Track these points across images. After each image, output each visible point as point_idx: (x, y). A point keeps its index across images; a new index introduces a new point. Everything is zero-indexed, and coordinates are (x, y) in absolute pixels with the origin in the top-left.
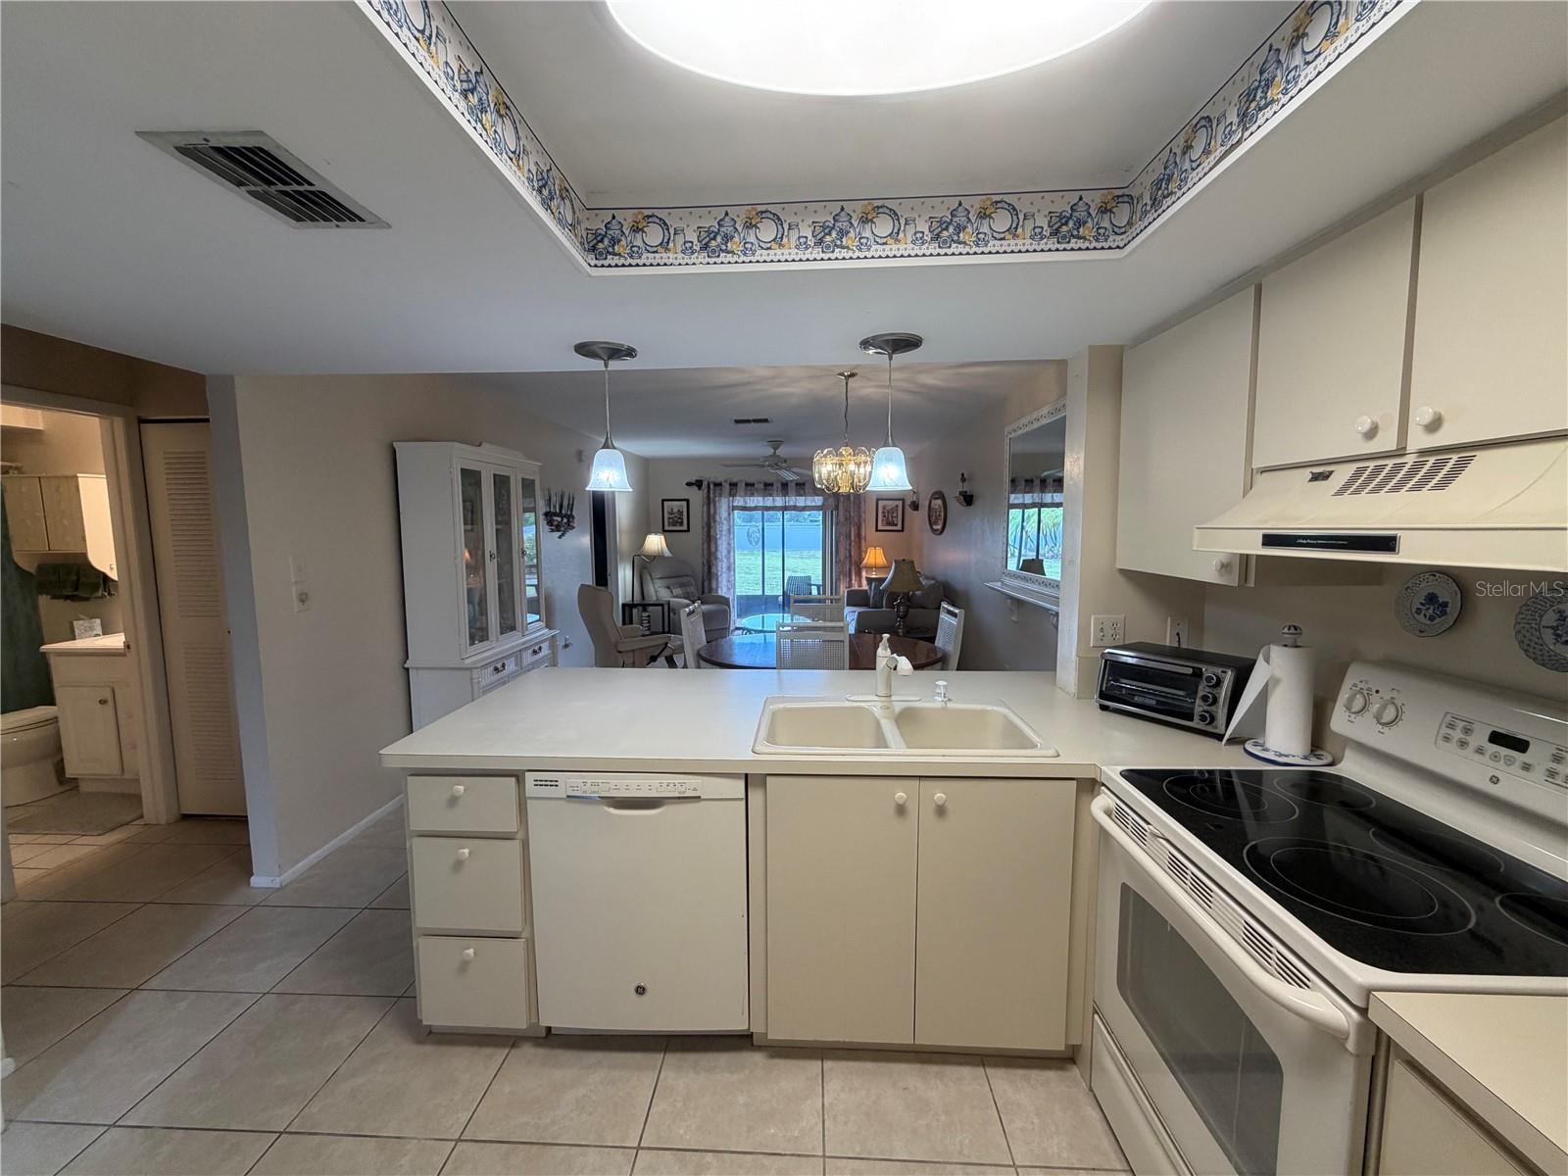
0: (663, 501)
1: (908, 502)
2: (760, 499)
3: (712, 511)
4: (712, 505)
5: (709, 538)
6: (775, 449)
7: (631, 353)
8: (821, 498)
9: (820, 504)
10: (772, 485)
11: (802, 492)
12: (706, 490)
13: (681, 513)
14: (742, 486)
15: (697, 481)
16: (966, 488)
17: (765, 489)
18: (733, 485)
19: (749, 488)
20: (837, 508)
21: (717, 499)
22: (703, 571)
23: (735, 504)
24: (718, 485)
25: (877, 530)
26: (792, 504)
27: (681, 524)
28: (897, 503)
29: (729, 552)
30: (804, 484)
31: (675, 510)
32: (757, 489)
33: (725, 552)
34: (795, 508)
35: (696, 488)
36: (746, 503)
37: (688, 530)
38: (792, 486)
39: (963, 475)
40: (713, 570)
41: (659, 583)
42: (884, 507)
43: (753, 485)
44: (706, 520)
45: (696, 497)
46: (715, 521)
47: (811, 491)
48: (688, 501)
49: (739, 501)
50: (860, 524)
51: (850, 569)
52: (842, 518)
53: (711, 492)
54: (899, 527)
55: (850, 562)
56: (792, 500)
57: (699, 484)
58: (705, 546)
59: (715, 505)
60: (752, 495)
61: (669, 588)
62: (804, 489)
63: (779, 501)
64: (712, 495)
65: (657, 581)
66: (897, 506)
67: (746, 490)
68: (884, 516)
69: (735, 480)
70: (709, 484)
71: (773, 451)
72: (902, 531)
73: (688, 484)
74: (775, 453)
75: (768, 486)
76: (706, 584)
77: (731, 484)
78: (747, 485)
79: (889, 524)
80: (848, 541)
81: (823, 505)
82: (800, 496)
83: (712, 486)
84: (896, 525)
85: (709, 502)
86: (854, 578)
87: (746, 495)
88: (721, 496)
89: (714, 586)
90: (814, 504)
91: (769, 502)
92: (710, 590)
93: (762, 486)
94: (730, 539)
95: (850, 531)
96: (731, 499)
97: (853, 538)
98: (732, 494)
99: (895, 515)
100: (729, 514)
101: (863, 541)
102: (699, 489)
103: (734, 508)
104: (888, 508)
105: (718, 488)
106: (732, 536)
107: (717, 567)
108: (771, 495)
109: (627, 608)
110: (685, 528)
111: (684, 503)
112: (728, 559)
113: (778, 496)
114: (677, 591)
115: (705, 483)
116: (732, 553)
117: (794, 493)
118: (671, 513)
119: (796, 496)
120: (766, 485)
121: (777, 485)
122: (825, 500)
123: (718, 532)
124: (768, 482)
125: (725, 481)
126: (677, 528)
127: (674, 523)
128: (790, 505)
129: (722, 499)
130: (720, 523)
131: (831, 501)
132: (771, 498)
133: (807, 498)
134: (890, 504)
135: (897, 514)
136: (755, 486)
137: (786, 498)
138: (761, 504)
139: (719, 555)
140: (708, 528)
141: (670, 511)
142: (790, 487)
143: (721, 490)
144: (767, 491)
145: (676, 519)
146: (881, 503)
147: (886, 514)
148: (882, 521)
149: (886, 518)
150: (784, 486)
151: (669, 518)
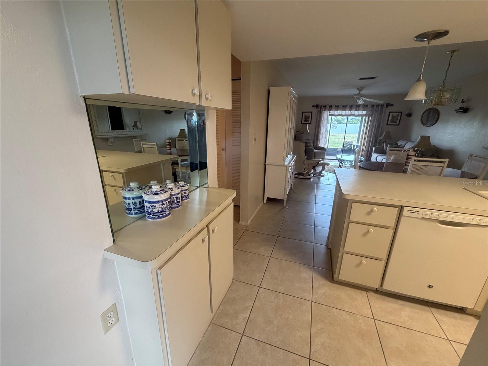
0: (303, 112)
1: (405, 113)
2: (341, 111)
3: (321, 116)
5: (318, 126)
6: (360, 91)
7: (445, 33)
8: (366, 111)
9: (365, 114)
10: (346, 106)
12: (320, 109)
13: (309, 117)
14: (334, 107)
15: (316, 105)
16: (464, 105)
19: (337, 107)
20: (371, 115)
21: (323, 112)
22: (315, 138)
23: (330, 114)
24: (325, 106)
25: (387, 124)
26: (353, 114)
27: (309, 121)
28: (398, 114)
30: (359, 106)
33: (324, 131)
34: (354, 115)
35: (315, 107)
36: (334, 113)
37: (311, 123)
39: (463, 100)
43: (338, 106)
44: (318, 120)
45: (315, 110)
46: (321, 120)
47: (362, 108)
49: (332, 112)
50: (380, 122)
52: (373, 119)
53: (322, 109)
56: (353, 112)
57: (317, 106)
58: (316, 129)
59: (322, 114)
60: (337, 110)
62: (359, 108)
63: (348, 112)
66: (398, 115)
69: (331, 105)
70: (321, 106)
72: (398, 125)
73: (313, 106)
74: (360, 93)
76: (315, 143)
77: (329, 106)
79: (393, 122)
82: (357, 110)
83: (322, 107)
84: (396, 123)
85: (320, 113)
87: (335, 110)
90: (362, 114)
91: (344, 113)
92: (317, 144)
93: (342, 107)
94: (326, 127)
96: (329, 111)
97: (376, 127)
99: (397, 118)
100: (328, 117)
101: (380, 129)
102: (317, 108)
103: (330, 115)
104: (394, 116)
107: (320, 137)
108: (345, 110)
111: (311, 113)
113: (347, 110)
114: (308, 145)
115: (320, 106)
118: (306, 117)
119: (355, 110)
120: (343, 106)
121: (348, 106)
122: (367, 112)
123: (322, 124)
124: (345, 105)
125: (328, 105)
126: (307, 122)
127: (306, 121)
128: (352, 114)
129: (325, 112)
130: (323, 121)
131: (370, 113)
132: (345, 111)
133: (360, 111)
134: (395, 114)
135: (398, 118)
136: (339, 107)
137: (351, 111)
138: (340, 114)
139: (321, 133)
140: (319, 123)
141: (305, 116)
142: (353, 107)
143: (325, 108)
144: (343, 109)
145: (307, 119)
146: (392, 114)
147: (393, 118)
148: (390, 121)
149: (392, 120)
150: (351, 106)
151: (304, 119)
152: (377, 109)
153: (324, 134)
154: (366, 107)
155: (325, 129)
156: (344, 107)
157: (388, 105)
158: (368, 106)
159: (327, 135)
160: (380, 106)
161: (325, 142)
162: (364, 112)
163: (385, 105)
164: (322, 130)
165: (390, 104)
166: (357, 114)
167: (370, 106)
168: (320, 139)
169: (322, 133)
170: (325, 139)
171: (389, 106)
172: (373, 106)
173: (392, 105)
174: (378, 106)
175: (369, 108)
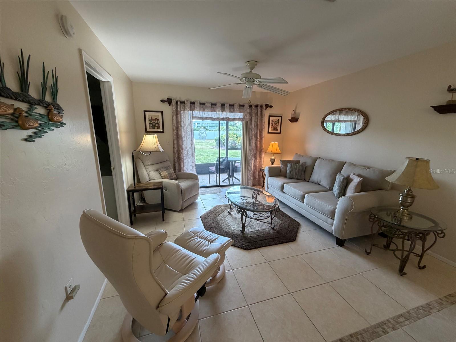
0: (145, 112)
2: (210, 113)
3: (179, 120)
4: (179, 115)
5: (178, 137)
6: (252, 68)
8: (242, 114)
9: (241, 117)
10: (215, 105)
11: (232, 110)
12: (174, 106)
14: (197, 105)
15: (168, 99)
17: (212, 107)
18: (192, 103)
19: (202, 106)
20: (251, 119)
21: (182, 112)
22: (174, 157)
24: (183, 103)
25: (268, 133)
26: (227, 116)
27: (158, 127)
28: (277, 118)
29: (192, 145)
30: (233, 105)
31: (154, 118)
32: (207, 107)
33: (190, 146)
35: (167, 104)
36: (201, 115)
37: (163, 132)
38: (227, 106)
40: (181, 156)
42: (273, 121)
43: (204, 104)
44: (175, 125)
45: (168, 110)
46: (181, 126)
47: (238, 109)
48: (162, 112)
49: (196, 113)
50: (262, 129)
51: (256, 154)
52: (253, 125)
53: (179, 107)
54: (279, 131)
56: (227, 114)
57: (169, 101)
58: (176, 142)
59: (181, 116)
60: (204, 110)
61: (157, 171)
62: (233, 108)
63: (220, 115)
64: (179, 109)
65: (149, 167)
66: (278, 120)
67: (200, 107)
68: (272, 125)
69: (192, 101)
70: (177, 102)
72: (280, 133)
73: (163, 101)
75: (213, 105)
76: (177, 165)
77: (191, 103)
78: (201, 104)
79: (274, 129)
82: (231, 112)
83: (179, 103)
84: (277, 130)
85: (177, 113)
86: (258, 158)
87: (200, 110)
88: (184, 110)
89: (182, 166)
90: (239, 117)
91: (214, 115)
92: (180, 169)
93: (210, 105)
94: (192, 137)
95: (257, 133)
96: (191, 112)
97: (258, 137)
98: (192, 109)
99: (277, 125)
100: (191, 122)
101: (263, 139)
102: (170, 105)
103: (193, 118)
105: (182, 105)
106: (193, 135)
107: (183, 155)
108: (215, 111)
109: (131, 194)
110: (161, 130)
111: (160, 114)
112: (192, 149)
113: (219, 111)
114: (164, 173)
115: (174, 102)
116: (193, 146)
117: (228, 110)
118: (151, 120)
119: (229, 112)
120: (212, 104)
121: (219, 105)
122: (245, 115)
123: (183, 133)
124: (214, 102)
125: (187, 101)
126: (156, 130)
127: (154, 127)
129: (185, 111)
130: (184, 127)
131: (248, 116)
132: (215, 113)
133: (235, 113)
134: (275, 119)
135: (278, 124)
136: (206, 105)
137: (224, 113)
138: (210, 116)
139: (184, 147)
140: (177, 131)
141: (150, 118)
142: (226, 106)
143: (184, 106)
144: (213, 108)
145: (155, 124)
146: (271, 118)
147: (273, 124)
148: (271, 128)
149: (273, 126)
150: (223, 105)
151: (149, 124)
152: (256, 112)
153: (190, 150)
154: (242, 107)
155: (189, 141)
156: (213, 106)
157: (267, 106)
158: (245, 107)
159: (193, 150)
160: (259, 108)
161: (193, 162)
162: (241, 115)
163: (264, 106)
164: (185, 143)
165: (269, 105)
166: (233, 117)
167: (247, 106)
168: (184, 158)
169: (187, 148)
170: (192, 157)
171: (268, 108)
172: (250, 106)
173: (271, 107)
174: (256, 106)
175: (245, 109)
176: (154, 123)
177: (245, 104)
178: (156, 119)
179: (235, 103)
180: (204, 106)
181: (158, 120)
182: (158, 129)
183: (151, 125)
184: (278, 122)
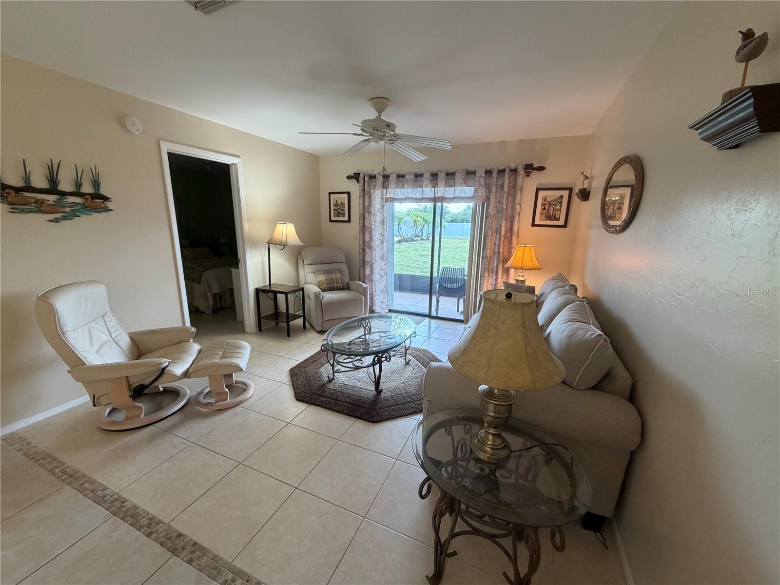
0: (330, 193)
1: (576, 190)
2: (410, 190)
3: (366, 204)
4: (367, 197)
5: (364, 228)
6: (380, 110)
8: (471, 188)
9: (470, 194)
10: (422, 175)
11: (452, 182)
12: (362, 184)
14: (393, 178)
15: (355, 174)
17: (416, 180)
18: (386, 177)
19: (401, 179)
20: (488, 199)
21: (372, 190)
23: (388, 196)
24: (372, 177)
25: (533, 225)
27: (344, 214)
28: (558, 193)
29: (382, 242)
30: (454, 174)
31: (339, 203)
32: (407, 181)
33: (378, 243)
35: (354, 181)
36: (398, 194)
37: (349, 221)
38: (442, 176)
41: (308, 268)
42: (545, 199)
43: (404, 176)
44: (363, 211)
45: (355, 188)
46: (370, 213)
48: (349, 194)
49: (391, 193)
51: (497, 266)
52: (492, 211)
53: (367, 184)
54: (561, 222)
55: (498, 259)
56: (441, 191)
57: (356, 177)
58: (362, 236)
59: (370, 197)
60: (403, 187)
62: (454, 179)
63: (428, 193)
64: (367, 188)
66: (562, 196)
67: (397, 182)
68: (544, 209)
69: (387, 172)
70: (364, 177)
71: (377, 114)
72: (565, 226)
73: (349, 177)
74: (379, 117)
77: (384, 177)
78: (398, 176)
79: (549, 218)
80: (498, 237)
81: (474, 196)
82: (450, 186)
83: (366, 179)
84: (558, 219)
85: (365, 194)
87: (397, 186)
88: (375, 188)
89: (367, 273)
90: (463, 195)
91: (418, 192)
93: (412, 177)
94: (382, 230)
95: (501, 224)
96: (385, 190)
97: (503, 233)
98: (385, 186)
99: (558, 207)
100: (383, 206)
101: (514, 237)
102: (358, 182)
103: (387, 199)
104: (549, 199)
105: (372, 181)
106: (385, 227)
108: (421, 187)
109: (258, 294)
110: (346, 218)
111: (346, 196)
112: (381, 248)
113: (428, 186)
114: (321, 278)
115: (361, 176)
116: (385, 244)
117: (443, 185)
118: (336, 205)
119: (446, 187)
120: (416, 176)
121: (427, 175)
122: (476, 191)
123: (373, 223)
124: (419, 172)
125: (379, 173)
126: (342, 219)
127: (338, 215)
128: (439, 196)
129: (376, 191)
130: (374, 215)
131: (482, 192)
133: (457, 188)
134: (552, 195)
135: (561, 206)
136: (406, 177)
137: (437, 189)
138: (411, 196)
139: (373, 245)
140: (364, 219)
141: (335, 203)
142: (440, 177)
143: (375, 182)
144: (417, 182)
145: (340, 210)
146: (542, 194)
147: (547, 207)
148: (541, 214)
149: (546, 211)
150: (434, 176)
151: (334, 210)
152: (499, 182)
154: (472, 176)
155: (378, 236)
156: (419, 179)
157: (529, 168)
158: (478, 174)
159: (385, 250)
160: (507, 174)
162: (469, 191)
163: (521, 169)
164: (374, 238)
165: (536, 165)
166: (452, 196)
167: (481, 173)
168: (374, 261)
169: (375, 247)
170: (380, 261)
171: (533, 172)
172: (489, 173)
173: (541, 169)
174: (501, 172)
175: (477, 179)
176: (339, 208)
177: (477, 170)
178: (342, 203)
179: (457, 170)
180: (404, 179)
181: (344, 204)
182: (343, 217)
183: (336, 212)
184: (561, 203)
